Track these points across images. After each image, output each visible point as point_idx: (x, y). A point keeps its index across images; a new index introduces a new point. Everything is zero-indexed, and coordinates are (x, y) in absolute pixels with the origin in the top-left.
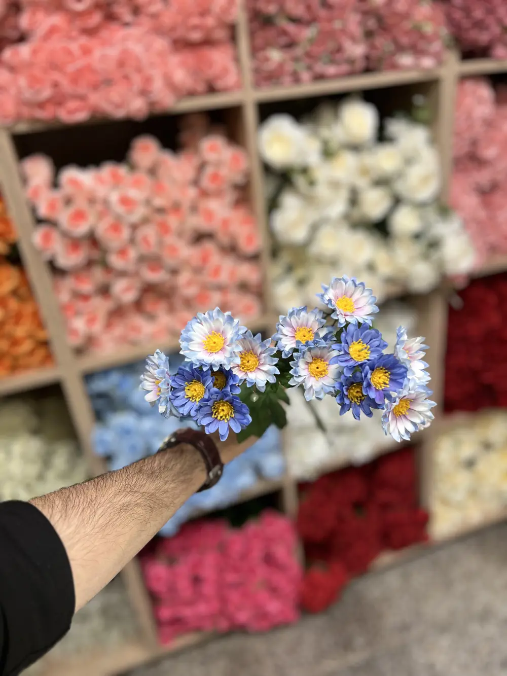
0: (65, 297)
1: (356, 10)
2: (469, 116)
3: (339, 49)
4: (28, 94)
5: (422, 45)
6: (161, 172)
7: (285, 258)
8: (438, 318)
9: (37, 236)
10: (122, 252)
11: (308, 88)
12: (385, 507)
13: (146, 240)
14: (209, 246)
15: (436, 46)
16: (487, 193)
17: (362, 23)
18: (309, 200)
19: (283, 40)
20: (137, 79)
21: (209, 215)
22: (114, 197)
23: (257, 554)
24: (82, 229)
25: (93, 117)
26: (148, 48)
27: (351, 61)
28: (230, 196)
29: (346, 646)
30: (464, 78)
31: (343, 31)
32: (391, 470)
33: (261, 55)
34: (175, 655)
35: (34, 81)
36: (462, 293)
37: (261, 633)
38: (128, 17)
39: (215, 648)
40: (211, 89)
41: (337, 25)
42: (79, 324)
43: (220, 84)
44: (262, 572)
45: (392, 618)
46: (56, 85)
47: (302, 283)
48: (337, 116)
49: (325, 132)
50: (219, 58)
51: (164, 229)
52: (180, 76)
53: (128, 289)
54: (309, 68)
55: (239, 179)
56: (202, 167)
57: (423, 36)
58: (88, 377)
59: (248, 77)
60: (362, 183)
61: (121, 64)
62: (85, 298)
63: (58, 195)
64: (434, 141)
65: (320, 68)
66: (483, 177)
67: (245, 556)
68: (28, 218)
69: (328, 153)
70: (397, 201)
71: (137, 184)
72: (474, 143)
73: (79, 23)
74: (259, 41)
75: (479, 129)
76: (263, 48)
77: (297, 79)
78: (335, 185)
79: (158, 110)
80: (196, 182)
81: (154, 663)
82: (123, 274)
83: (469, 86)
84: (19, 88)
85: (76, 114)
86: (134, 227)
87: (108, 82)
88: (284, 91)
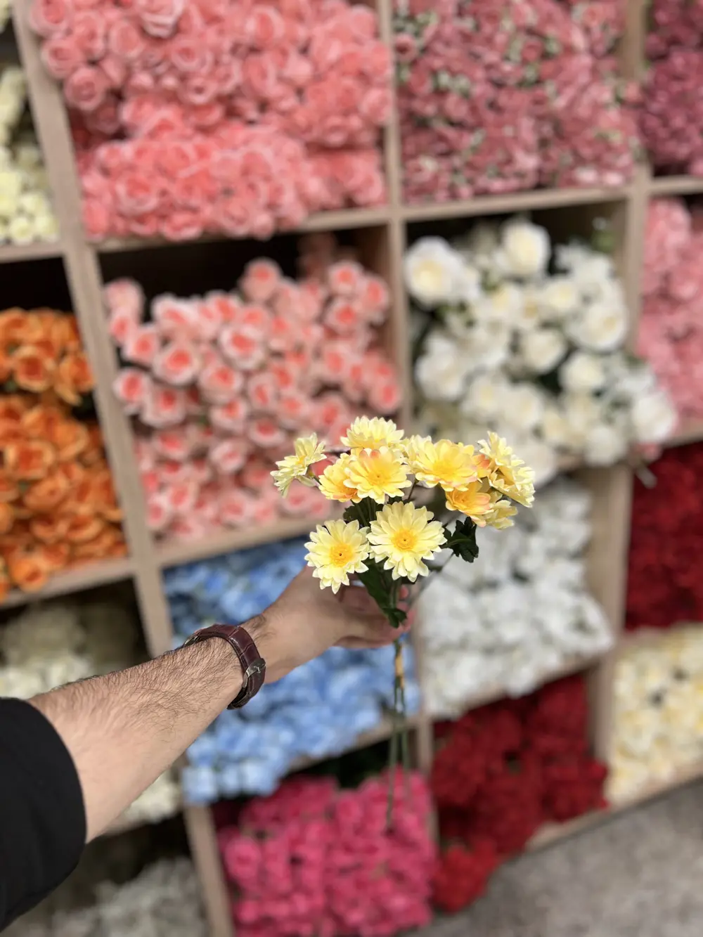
0: (147, 465)
1: (530, 114)
2: (661, 245)
3: (509, 161)
4: (127, 204)
5: (608, 158)
6: (280, 305)
7: (429, 418)
8: (620, 500)
9: (119, 385)
10: (230, 407)
11: (467, 206)
12: (548, 758)
13: (260, 392)
14: (334, 400)
15: (625, 160)
16: (679, 341)
17: (536, 129)
18: (462, 344)
19: (441, 147)
20: (264, 189)
21: (337, 361)
22: (226, 337)
24: (183, 375)
25: (205, 233)
26: (277, 153)
27: (520, 175)
28: (363, 338)
30: (656, 198)
31: (516, 138)
32: (555, 707)
33: (411, 163)
35: (136, 187)
36: (653, 467)
38: (252, 114)
40: (350, 203)
41: (508, 131)
42: (163, 500)
43: (360, 198)
44: (384, 851)
46: (164, 193)
48: (499, 241)
49: (483, 260)
50: (362, 167)
51: (284, 377)
52: (316, 187)
53: (231, 455)
54: (471, 182)
55: (377, 317)
56: (329, 301)
57: (609, 148)
58: (169, 572)
59: (396, 191)
60: (527, 325)
61: (246, 172)
62: (174, 465)
63: (150, 329)
64: (616, 274)
65: (483, 181)
66: (678, 321)
67: (359, 830)
68: (110, 359)
69: (489, 286)
70: (571, 350)
71: (251, 318)
72: (667, 277)
73: (193, 119)
74: (410, 148)
75: (672, 261)
76: (414, 156)
77: (454, 195)
78: (495, 326)
79: (285, 227)
80: (320, 320)
82: (227, 435)
83: (662, 208)
84: (115, 196)
85: (185, 230)
86: (247, 374)
87: (228, 192)
88: (438, 208)
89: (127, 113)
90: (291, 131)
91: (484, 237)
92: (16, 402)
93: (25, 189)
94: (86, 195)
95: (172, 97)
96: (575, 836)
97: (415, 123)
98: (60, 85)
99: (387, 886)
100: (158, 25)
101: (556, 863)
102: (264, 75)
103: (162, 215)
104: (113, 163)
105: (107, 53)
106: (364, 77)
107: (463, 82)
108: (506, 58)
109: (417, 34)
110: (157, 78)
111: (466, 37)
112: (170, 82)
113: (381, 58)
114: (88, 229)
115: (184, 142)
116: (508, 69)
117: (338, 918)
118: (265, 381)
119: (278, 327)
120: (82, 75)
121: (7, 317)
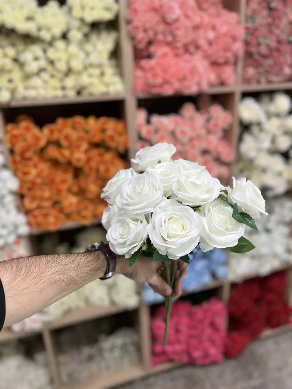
3: (281, 69)
7: (241, 165)
9: (138, 146)
11: (264, 86)
12: (270, 303)
13: (186, 152)
14: (207, 157)
18: (256, 138)
19: (256, 64)
20: (197, 79)
21: (209, 143)
22: (178, 131)
23: (207, 321)
27: (284, 76)
28: (220, 134)
29: (250, 376)
31: (285, 62)
33: (246, 70)
34: (156, 375)
35: (154, 75)
37: (203, 366)
38: (192, 50)
39: (177, 373)
40: (222, 84)
41: (282, 59)
43: (227, 82)
44: (209, 331)
45: (272, 363)
48: (271, 100)
49: (265, 107)
50: (228, 71)
52: (213, 77)
54: (266, 77)
55: (226, 126)
56: (209, 119)
59: (239, 80)
60: (278, 132)
61: (191, 71)
63: (151, 128)
65: (271, 77)
67: (201, 322)
69: (269, 116)
71: (185, 124)
73: (175, 52)
77: (259, 82)
79: (201, 91)
80: (205, 127)
81: (145, 378)
84: (146, 78)
85: (168, 91)
86: (183, 145)
87: (184, 78)
88: (253, 87)
89: (152, 49)
90: (206, 56)
91: (265, 99)
92: (102, 151)
93: (114, 75)
94: (136, 77)
95: (169, 44)
97: (249, 55)
98: (133, 39)
99: (208, 344)
100: (170, 18)
101: (270, 345)
102: (199, 37)
103: (161, 86)
104: (147, 67)
105: (150, 28)
106: (234, 39)
107: (268, 41)
108: (283, 32)
109: (253, 23)
110: (165, 37)
111: (269, 25)
112: (169, 38)
113: (241, 33)
114: (134, 90)
115: (171, 60)
116: (284, 37)
117: (189, 355)
118: (188, 147)
119: (193, 128)
120: (140, 35)
121: (102, 120)
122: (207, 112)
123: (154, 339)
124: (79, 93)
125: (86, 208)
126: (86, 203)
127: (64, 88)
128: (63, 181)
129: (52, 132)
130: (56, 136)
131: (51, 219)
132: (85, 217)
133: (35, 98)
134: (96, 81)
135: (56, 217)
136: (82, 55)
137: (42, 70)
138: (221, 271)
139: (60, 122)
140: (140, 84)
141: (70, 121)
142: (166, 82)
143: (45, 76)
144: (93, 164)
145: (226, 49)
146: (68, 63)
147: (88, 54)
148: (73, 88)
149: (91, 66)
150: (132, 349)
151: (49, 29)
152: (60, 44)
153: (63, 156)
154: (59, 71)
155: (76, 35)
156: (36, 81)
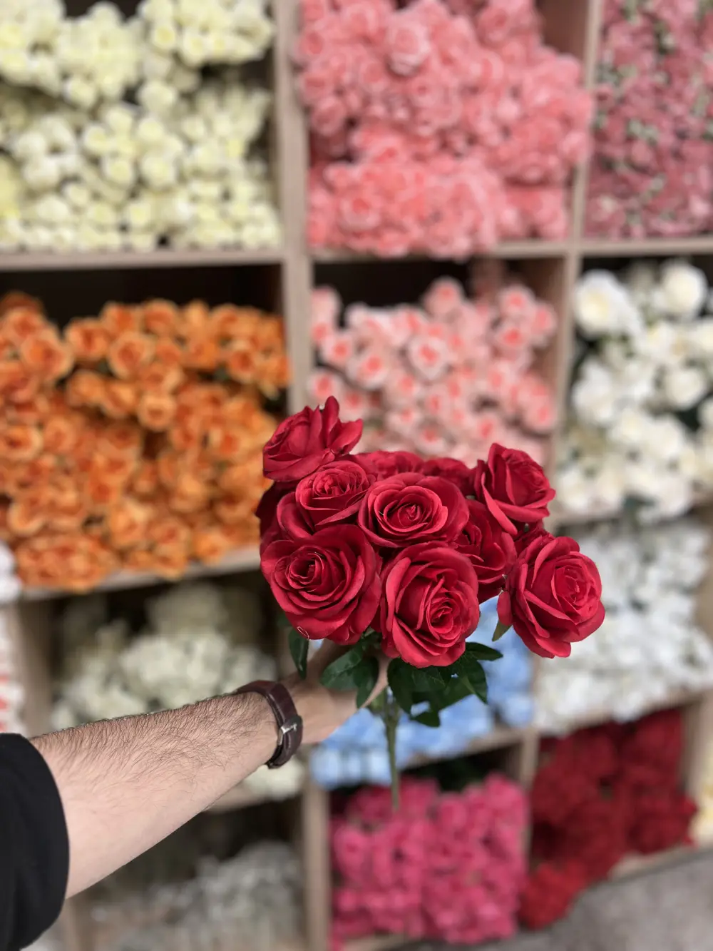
1: (709, 164)
3: (685, 205)
4: (352, 220)
7: (574, 440)
9: (312, 382)
10: (405, 413)
11: (638, 245)
12: (639, 789)
13: (436, 403)
14: (491, 416)
18: (615, 372)
19: (622, 188)
20: (468, 219)
21: (497, 380)
22: (415, 348)
23: (477, 833)
24: (375, 379)
25: (410, 255)
26: (482, 184)
27: (692, 220)
28: (524, 359)
31: (695, 187)
32: (652, 738)
33: (595, 202)
35: (359, 205)
37: (463, 946)
38: (461, 147)
40: (534, 234)
41: (687, 180)
43: (546, 230)
44: (481, 859)
46: (384, 213)
47: (590, 473)
48: (658, 279)
49: (642, 296)
50: (549, 205)
51: (455, 391)
52: (510, 216)
54: (646, 224)
55: (540, 340)
56: (497, 322)
59: (578, 226)
60: (674, 361)
61: (455, 199)
63: (347, 338)
65: (656, 224)
67: (460, 835)
68: (307, 359)
71: (434, 333)
74: (596, 187)
77: (626, 233)
80: (488, 339)
84: (338, 212)
85: (394, 247)
86: (427, 383)
87: (437, 217)
88: (612, 246)
89: (357, 138)
90: (494, 163)
91: (643, 276)
92: (218, 390)
93: (257, 199)
94: (312, 209)
95: (399, 128)
96: (656, 870)
97: (603, 164)
98: (307, 110)
99: (478, 894)
100: (403, 63)
101: (635, 894)
102: (478, 113)
103: (376, 233)
104: (341, 183)
105: (353, 86)
106: (568, 122)
107: (652, 132)
108: (692, 112)
109: (617, 84)
110: (390, 109)
111: (658, 91)
112: (401, 114)
113: (585, 108)
114: (308, 240)
115: (403, 169)
116: (693, 122)
117: (428, 919)
118: (441, 391)
119: (456, 343)
120: (328, 103)
121: (223, 312)
122: (495, 303)
123: (338, 875)
124: (163, 242)
125: (171, 535)
126: (172, 523)
127: (124, 228)
128: (115, 465)
129: (88, 338)
130: (99, 348)
131: (78, 563)
132: (165, 560)
133: (49, 251)
134: (208, 214)
135: (92, 558)
136: (176, 146)
137: (68, 179)
138: (516, 707)
139: (112, 312)
140: (323, 225)
141: (137, 313)
142: (388, 224)
143: (76, 194)
144: (194, 425)
145: (547, 148)
146: (136, 165)
147: (190, 143)
148: (149, 228)
149: (198, 174)
150: (282, 897)
151: (89, 77)
152: (119, 116)
153: (116, 401)
154: (112, 184)
155: (159, 94)
156: (53, 207)
